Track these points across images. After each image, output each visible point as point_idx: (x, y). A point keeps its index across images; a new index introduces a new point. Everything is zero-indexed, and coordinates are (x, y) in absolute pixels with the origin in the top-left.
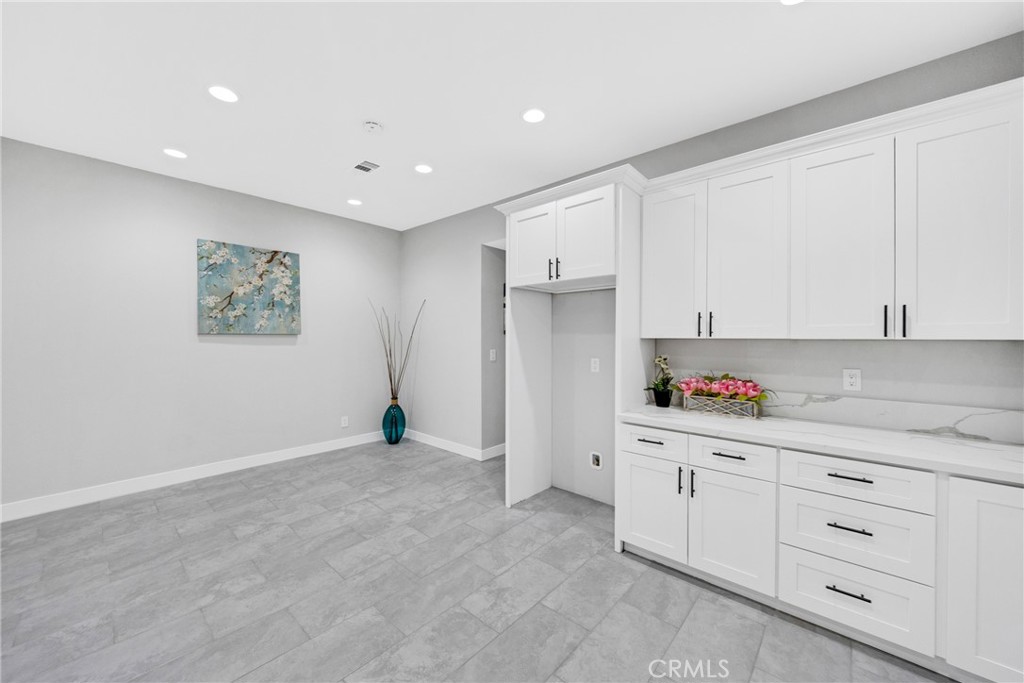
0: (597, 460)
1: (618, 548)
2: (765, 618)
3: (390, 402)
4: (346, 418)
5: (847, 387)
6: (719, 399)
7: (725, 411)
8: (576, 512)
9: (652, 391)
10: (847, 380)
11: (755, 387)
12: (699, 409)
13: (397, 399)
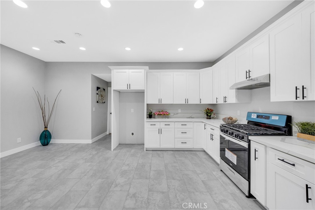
0: (133, 134)
1: (145, 150)
2: (173, 152)
3: (43, 129)
4: (20, 138)
5: (179, 112)
6: (162, 115)
7: (163, 118)
8: (130, 147)
9: (148, 115)
10: (179, 111)
11: (168, 113)
12: (158, 118)
13: (47, 128)
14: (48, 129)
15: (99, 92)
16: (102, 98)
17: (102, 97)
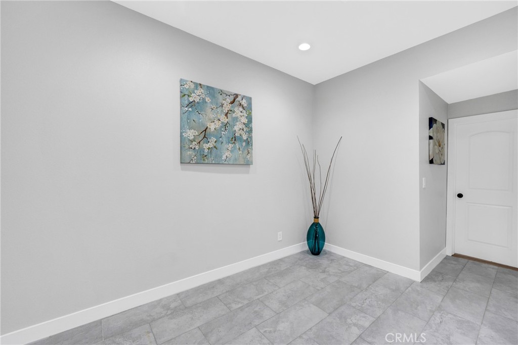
3: (313, 221)
4: (281, 233)
13: (318, 218)
14: (320, 221)
15: (435, 133)
16: (440, 148)
17: (440, 146)
